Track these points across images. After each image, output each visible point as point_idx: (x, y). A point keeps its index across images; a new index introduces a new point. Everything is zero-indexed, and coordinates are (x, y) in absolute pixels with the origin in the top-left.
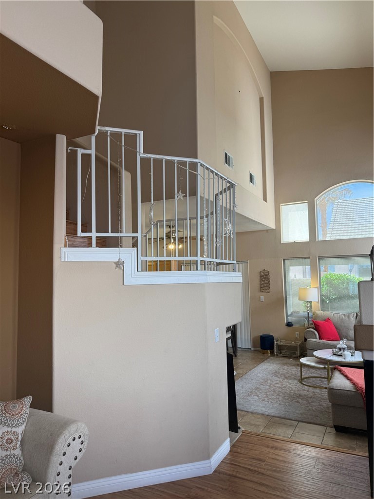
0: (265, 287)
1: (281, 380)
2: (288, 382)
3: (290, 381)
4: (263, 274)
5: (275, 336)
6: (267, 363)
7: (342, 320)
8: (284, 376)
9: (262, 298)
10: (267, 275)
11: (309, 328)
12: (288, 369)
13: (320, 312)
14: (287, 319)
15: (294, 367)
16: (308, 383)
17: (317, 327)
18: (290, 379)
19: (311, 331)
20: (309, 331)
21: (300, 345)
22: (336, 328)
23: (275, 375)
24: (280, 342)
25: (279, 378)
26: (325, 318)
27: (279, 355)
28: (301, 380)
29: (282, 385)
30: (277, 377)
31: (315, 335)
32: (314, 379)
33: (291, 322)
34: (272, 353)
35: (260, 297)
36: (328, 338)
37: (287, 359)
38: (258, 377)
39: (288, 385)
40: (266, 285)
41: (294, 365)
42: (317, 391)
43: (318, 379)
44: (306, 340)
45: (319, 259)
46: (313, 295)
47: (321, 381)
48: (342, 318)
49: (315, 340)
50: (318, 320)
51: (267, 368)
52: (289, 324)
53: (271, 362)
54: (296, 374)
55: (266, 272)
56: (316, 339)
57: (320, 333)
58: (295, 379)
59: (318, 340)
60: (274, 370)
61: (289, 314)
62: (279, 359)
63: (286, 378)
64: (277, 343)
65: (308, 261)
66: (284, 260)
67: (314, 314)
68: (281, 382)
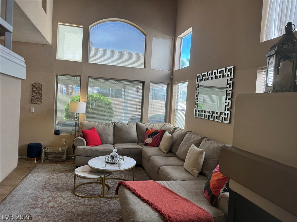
0: (37, 98)
1: (53, 195)
2: (62, 196)
3: (63, 194)
4: (35, 86)
5: (43, 143)
6: (35, 172)
7: (104, 128)
8: (56, 187)
9: (33, 109)
10: (40, 88)
11: (78, 136)
12: (57, 177)
13: (86, 122)
14: (56, 128)
15: (62, 174)
16: (81, 193)
17: (85, 135)
18: (63, 191)
19: (80, 139)
20: (78, 139)
21: (66, 151)
22: (99, 135)
23: (45, 188)
24: (48, 149)
25: (50, 192)
26: (91, 127)
27: (46, 161)
28: (74, 190)
29: (56, 201)
30: (48, 190)
31: (83, 142)
32: (85, 186)
33: (59, 131)
34: (39, 159)
35: (30, 108)
36: (94, 144)
37: (54, 165)
38: (26, 195)
39: (62, 201)
40: (37, 97)
41: (62, 172)
42: (93, 202)
43: (89, 185)
44: (74, 147)
45: (88, 78)
46: (82, 108)
47: (91, 187)
48: (104, 126)
49: (82, 147)
50: (85, 129)
51: (36, 180)
52: (57, 133)
53: (39, 170)
54: (66, 183)
55: (39, 85)
56: (84, 146)
57: (88, 141)
58: (67, 190)
59: (85, 147)
60: (43, 181)
61: (57, 123)
62: (46, 166)
63: (58, 190)
64: (45, 151)
65: (78, 78)
66: (57, 76)
67: (82, 123)
68: (54, 198)
